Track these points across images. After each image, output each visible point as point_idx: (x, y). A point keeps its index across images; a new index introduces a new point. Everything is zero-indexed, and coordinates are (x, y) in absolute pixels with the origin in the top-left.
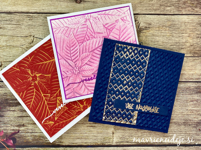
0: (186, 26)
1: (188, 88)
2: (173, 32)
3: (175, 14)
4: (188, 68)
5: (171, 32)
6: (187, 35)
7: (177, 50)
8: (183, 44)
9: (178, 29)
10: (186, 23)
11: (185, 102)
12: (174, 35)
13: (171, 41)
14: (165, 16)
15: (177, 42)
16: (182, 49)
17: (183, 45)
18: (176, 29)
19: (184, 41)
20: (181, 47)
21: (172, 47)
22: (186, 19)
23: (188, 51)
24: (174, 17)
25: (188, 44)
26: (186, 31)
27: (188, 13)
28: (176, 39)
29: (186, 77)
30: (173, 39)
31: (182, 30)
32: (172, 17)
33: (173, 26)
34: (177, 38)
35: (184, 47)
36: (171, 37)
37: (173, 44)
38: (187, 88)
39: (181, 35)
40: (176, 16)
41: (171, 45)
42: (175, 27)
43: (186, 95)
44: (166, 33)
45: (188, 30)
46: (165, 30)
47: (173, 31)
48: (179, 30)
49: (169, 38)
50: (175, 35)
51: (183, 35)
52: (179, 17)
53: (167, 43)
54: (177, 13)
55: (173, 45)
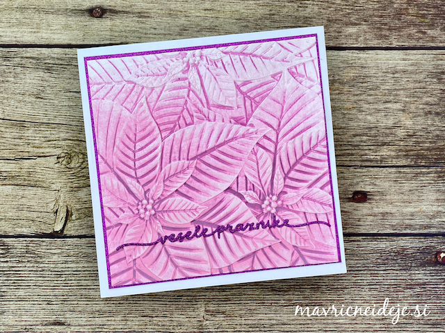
0: (396, 80)
1: (401, 253)
2: (362, 97)
3: (369, 46)
4: (400, 197)
5: (356, 98)
6: (398, 106)
7: (372, 147)
8: (388, 131)
9: (376, 89)
10: (397, 72)
11: (392, 290)
12: (365, 105)
13: (355, 124)
14: (342, 53)
15: (372, 126)
16: (384, 144)
17: (387, 135)
18: (370, 89)
19: (390, 122)
20: (381, 139)
21: (358, 138)
22: (399, 62)
23: (400, 151)
24: (365, 55)
25: (401, 133)
26: (396, 95)
27: (406, 44)
28: (369, 117)
29: (394, 222)
30: (360, 117)
31: (386, 91)
32: (361, 55)
33: (361, 80)
34: (370, 114)
35: (390, 139)
36: (354, 111)
37: (359, 132)
38: (398, 252)
39: (382, 107)
40: (370, 52)
41: (355, 136)
42: (366, 85)
43: (395, 272)
44: (343, 100)
45: (402, 92)
46: (337, 92)
47: (361, 95)
48: (377, 92)
49: (350, 116)
50: (367, 106)
51: (389, 105)
52: (379, 56)
53: (344, 128)
54: (374, 43)
55: (360, 135)
